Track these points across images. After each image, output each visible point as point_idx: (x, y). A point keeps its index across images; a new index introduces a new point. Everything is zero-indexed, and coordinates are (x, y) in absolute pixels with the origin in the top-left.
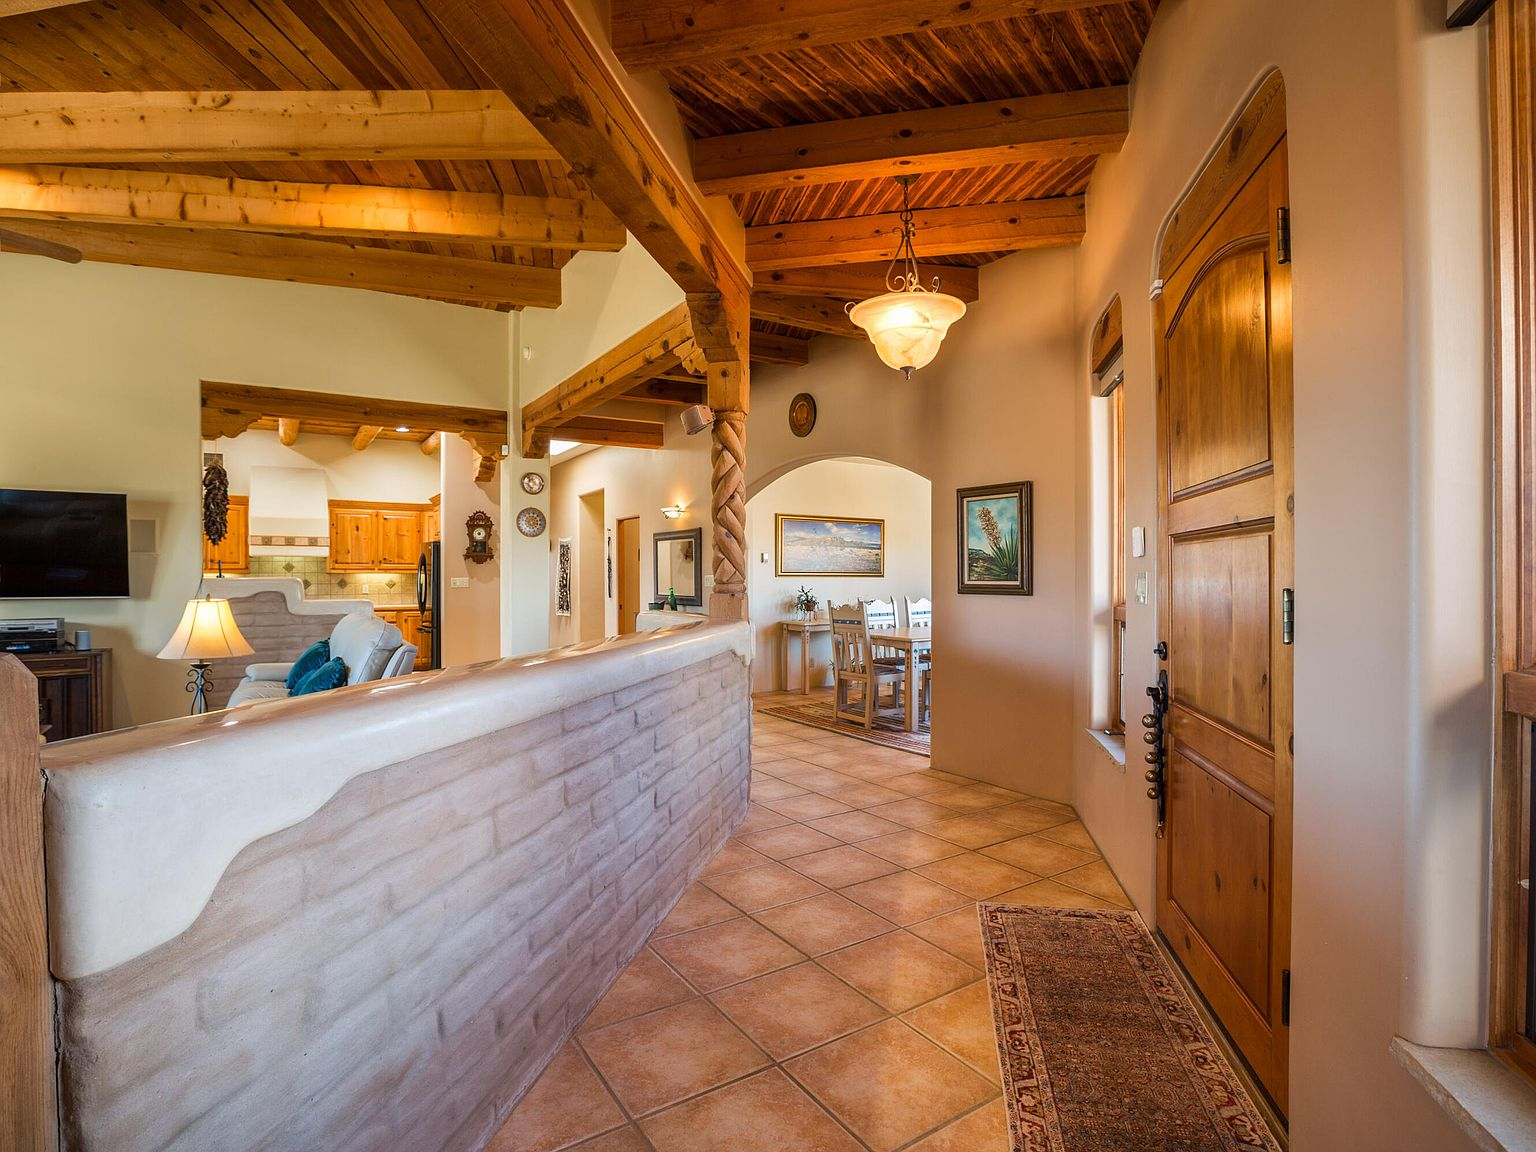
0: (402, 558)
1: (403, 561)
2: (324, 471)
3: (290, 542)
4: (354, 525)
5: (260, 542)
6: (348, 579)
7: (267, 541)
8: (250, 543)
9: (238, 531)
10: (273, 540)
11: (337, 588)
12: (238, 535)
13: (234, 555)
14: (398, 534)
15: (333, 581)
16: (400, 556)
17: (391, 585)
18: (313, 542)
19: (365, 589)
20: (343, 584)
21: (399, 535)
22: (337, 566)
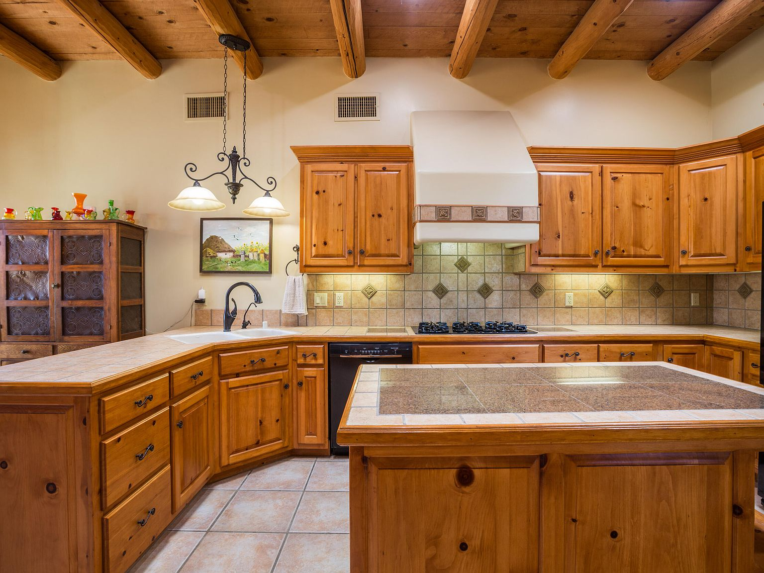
0: (641, 246)
1: (643, 252)
2: (509, 113)
3: (479, 215)
4: (566, 191)
5: (433, 216)
6: (546, 283)
7: (444, 214)
8: (417, 217)
9: (398, 203)
10: (454, 212)
11: (528, 298)
12: (399, 210)
13: (393, 244)
14: (634, 204)
15: (523, 287)
16: (638, 243)
17: (606, 293)
18: (515, 215)
19: (570, 299)
20: (537, 290)
21: (637, 207)
22: (541, 260)
